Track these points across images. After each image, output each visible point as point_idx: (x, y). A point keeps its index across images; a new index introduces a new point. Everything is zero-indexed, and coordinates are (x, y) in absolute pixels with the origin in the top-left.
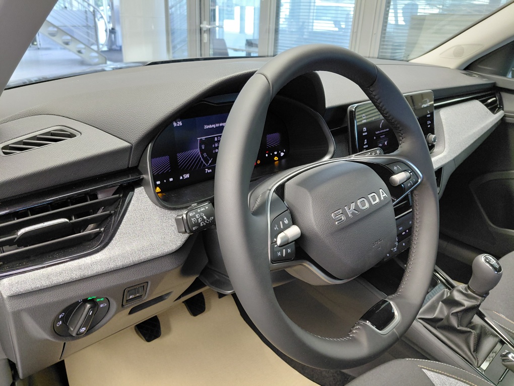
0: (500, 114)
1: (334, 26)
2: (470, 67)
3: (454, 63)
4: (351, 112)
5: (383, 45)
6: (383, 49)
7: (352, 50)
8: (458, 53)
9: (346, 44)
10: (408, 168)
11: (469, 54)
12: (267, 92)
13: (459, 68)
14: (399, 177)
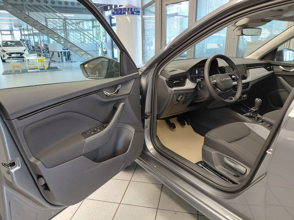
0: (272, 72)
1: (217, 46)
2: (262, 58)
3: (257, 58)
4: (224, 68)
5: (238, 53)
6: (238, 55)
7: (226, 56)
8: (258, 55)
9: (223, 53)
10: (235, 75)
11: (261, 55)
12: (211, 61)
13: (259, 59)
14: (233, 77)
